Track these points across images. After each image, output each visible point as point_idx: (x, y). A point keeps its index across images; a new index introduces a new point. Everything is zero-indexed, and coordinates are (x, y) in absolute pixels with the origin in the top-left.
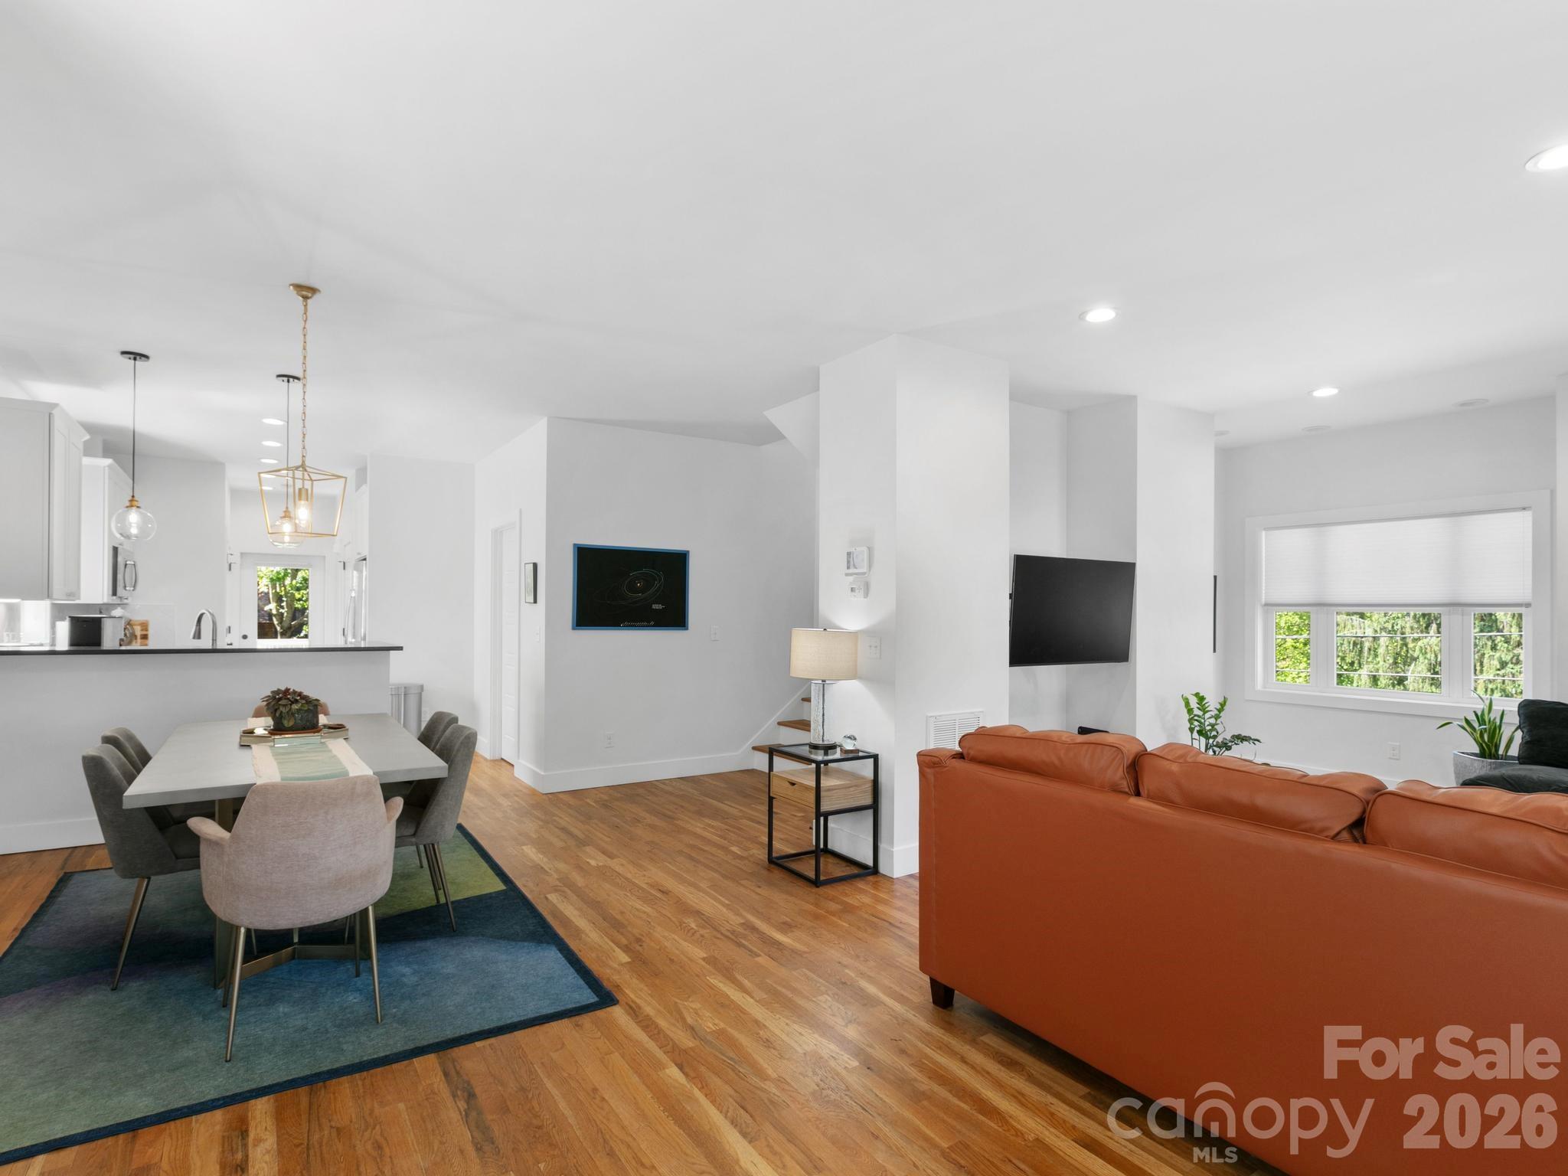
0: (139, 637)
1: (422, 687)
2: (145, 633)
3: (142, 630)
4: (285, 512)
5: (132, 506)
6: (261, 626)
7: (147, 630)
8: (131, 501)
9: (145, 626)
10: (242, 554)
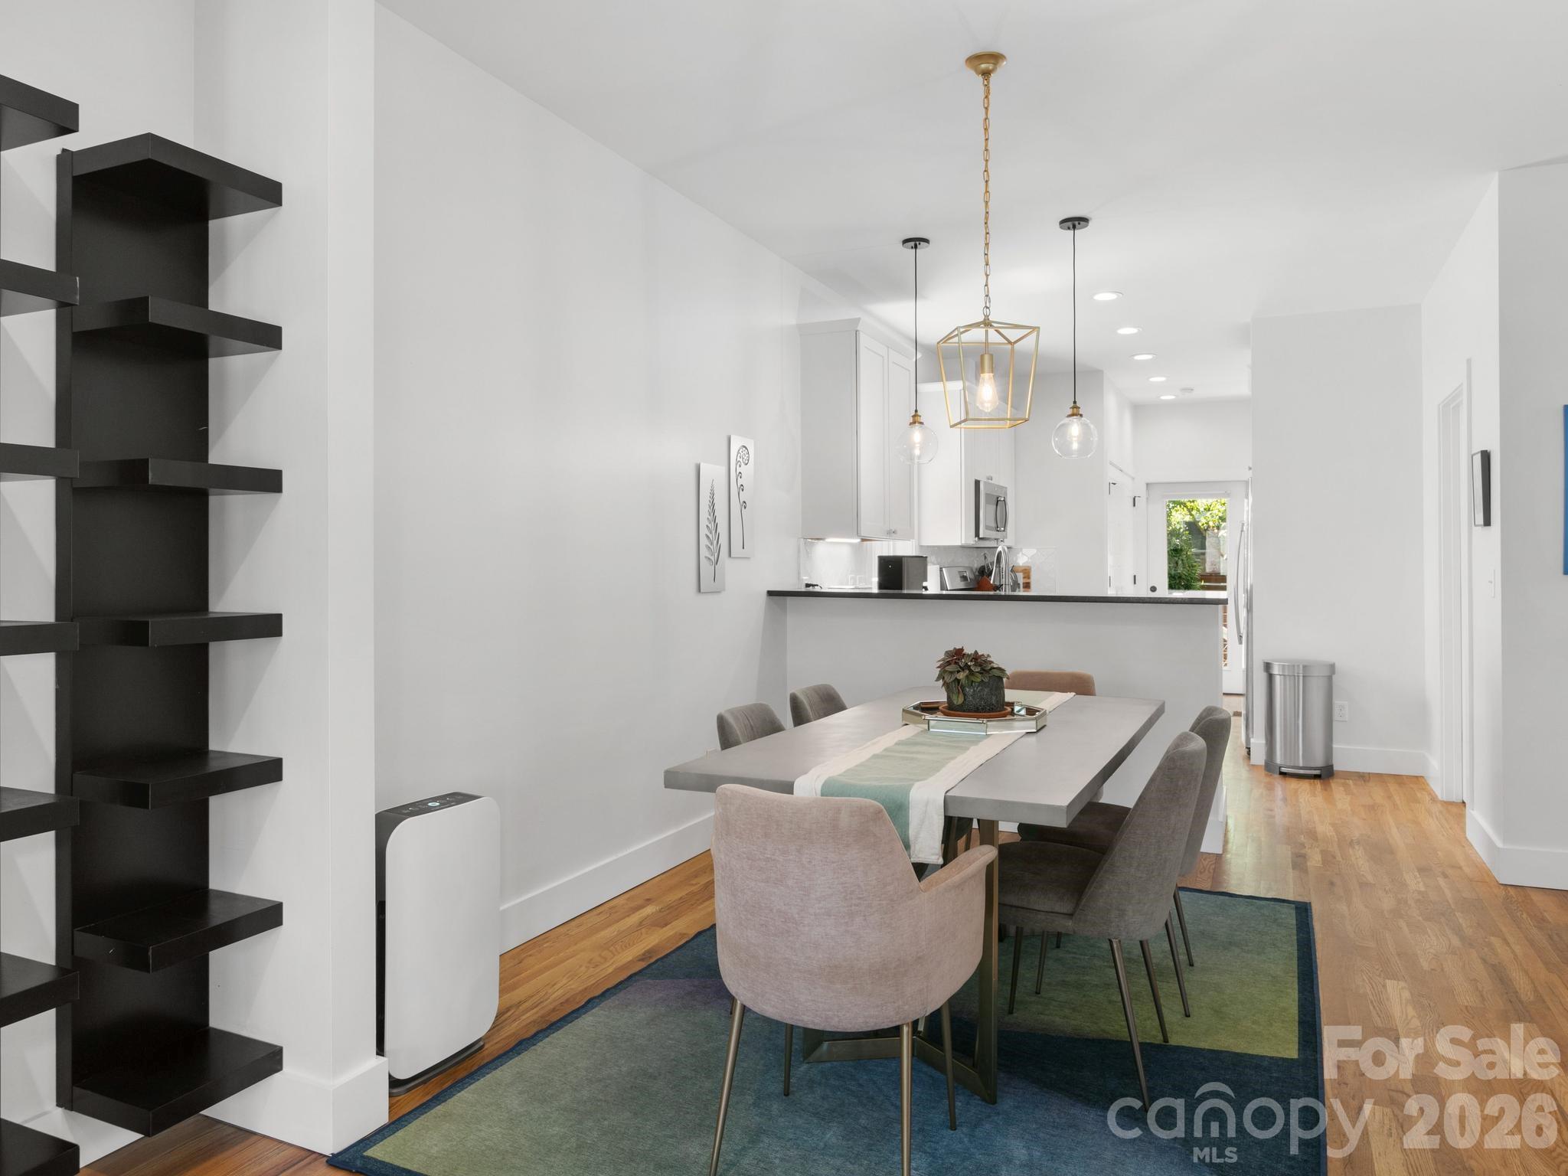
0: (1021, 586)
1: (1332, 667)
2: (1028, 581)
3: (1024, 578)
4: (1073, 408)
5: (914, 423)
6: (1171, 577)
7: (1029, 578)
8: (914, 416)
9: (1027, 572)
10: (1147, 484)
